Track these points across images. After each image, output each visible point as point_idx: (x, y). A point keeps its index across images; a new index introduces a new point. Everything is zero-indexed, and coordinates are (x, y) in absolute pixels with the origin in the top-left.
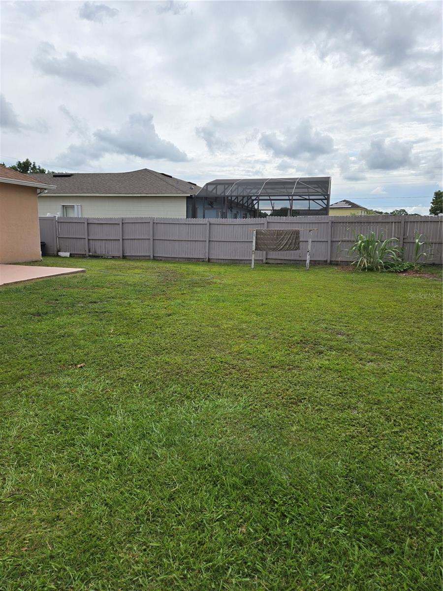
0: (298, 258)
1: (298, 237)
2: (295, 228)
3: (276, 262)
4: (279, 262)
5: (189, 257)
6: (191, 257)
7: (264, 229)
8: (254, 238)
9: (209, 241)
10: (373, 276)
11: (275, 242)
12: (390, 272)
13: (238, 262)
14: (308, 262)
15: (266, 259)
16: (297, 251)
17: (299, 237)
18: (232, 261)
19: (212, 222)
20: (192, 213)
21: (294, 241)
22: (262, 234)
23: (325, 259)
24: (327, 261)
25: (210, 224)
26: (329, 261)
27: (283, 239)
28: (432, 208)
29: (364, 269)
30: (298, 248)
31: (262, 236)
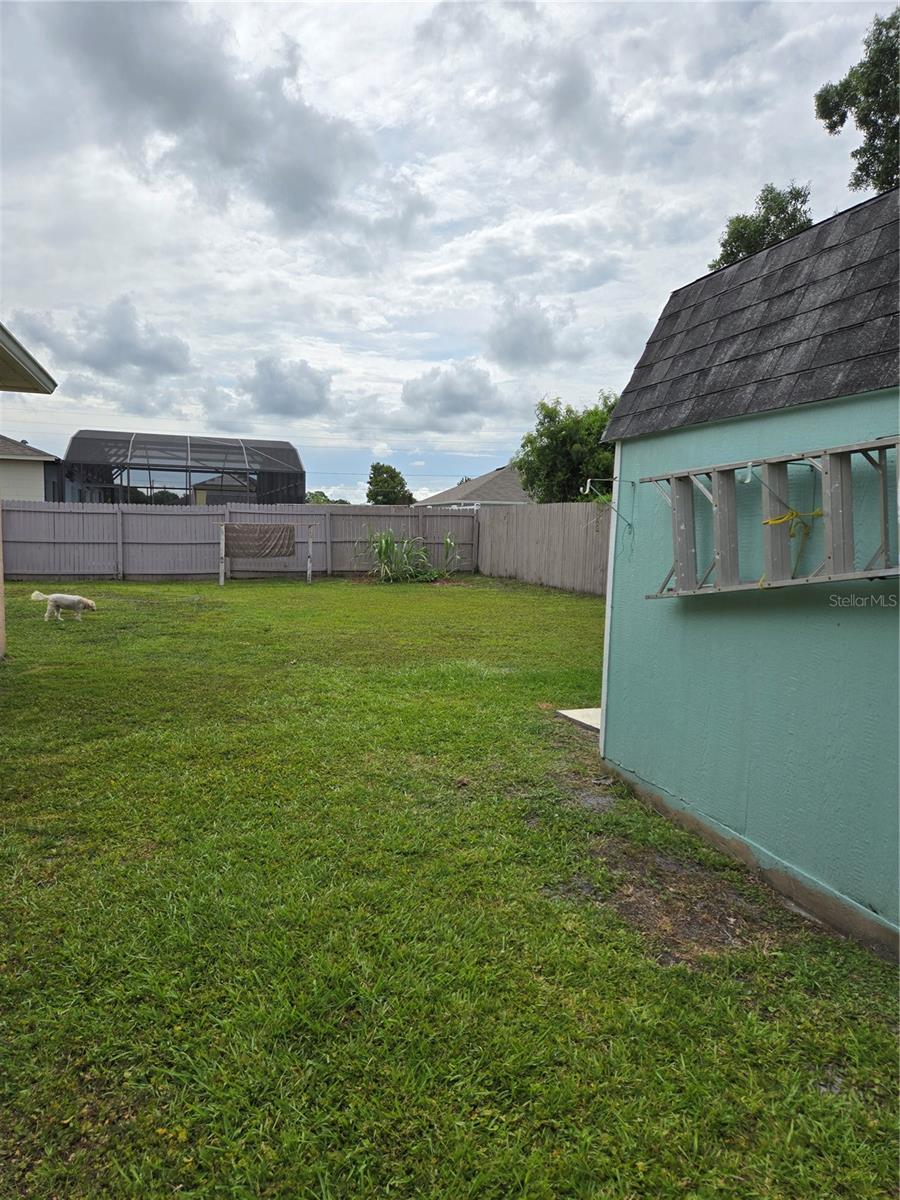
0: (283, 569)
1: (292, 537)
2: (290, 522)
3: (248, 575)
4: (253, 575)
5: (82, 572)
6: (86, 572)
7: (238, 522)
8: (223, 537)
9: (123, 543)
10: (401, 587)
11: (257, 544)
12: (421, 582)
13: (181, 577)
14: (309, 572)
15: (231, 571)
16: (291, 557)
17: (293, 535)
18: (168, 577)
19: (125, 511)
20: (55, 493)
21: (287, 542)
22: (235, 530)
23: (324, 569)
24: (326, 572)
25: (122, 514)
26: (329, 572)
27: (268, 540)
28: (370, 491)
29: (388, 580)
30: (292, 553)
31: (235, 535)
